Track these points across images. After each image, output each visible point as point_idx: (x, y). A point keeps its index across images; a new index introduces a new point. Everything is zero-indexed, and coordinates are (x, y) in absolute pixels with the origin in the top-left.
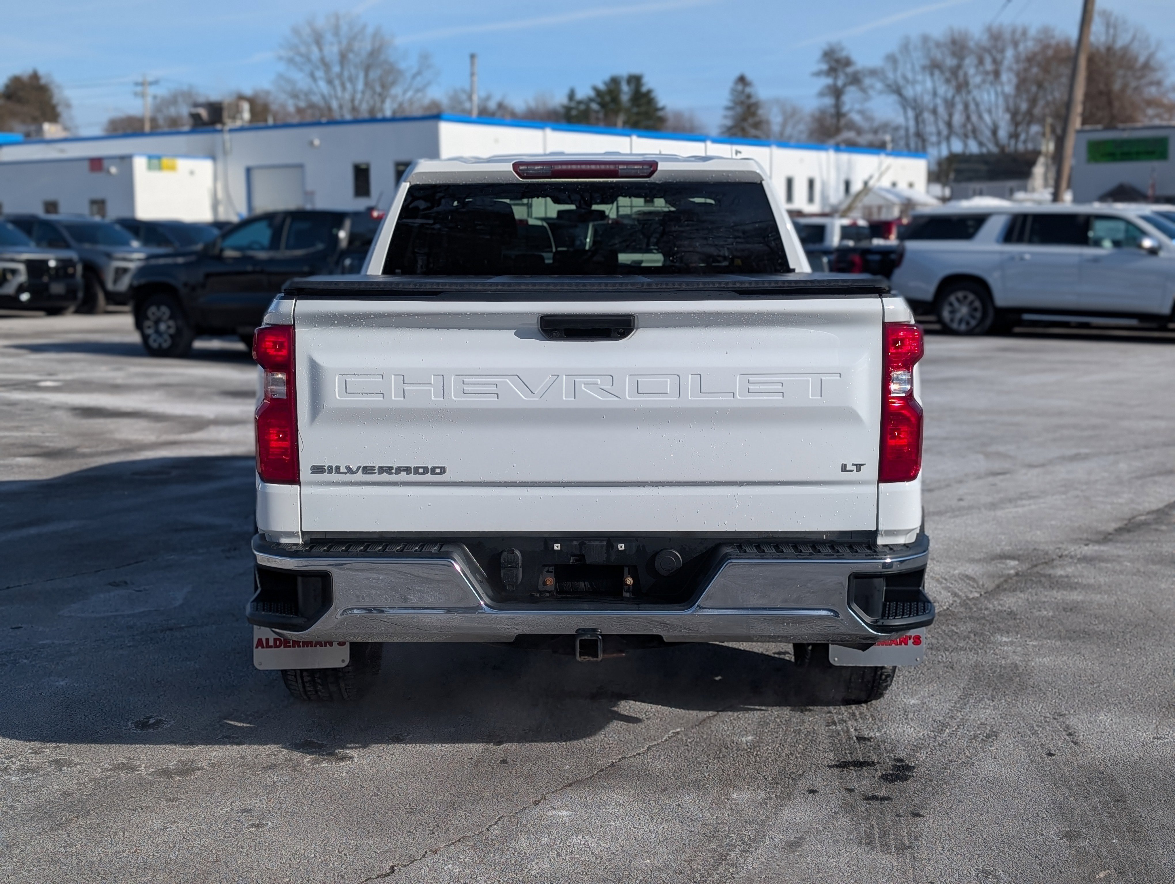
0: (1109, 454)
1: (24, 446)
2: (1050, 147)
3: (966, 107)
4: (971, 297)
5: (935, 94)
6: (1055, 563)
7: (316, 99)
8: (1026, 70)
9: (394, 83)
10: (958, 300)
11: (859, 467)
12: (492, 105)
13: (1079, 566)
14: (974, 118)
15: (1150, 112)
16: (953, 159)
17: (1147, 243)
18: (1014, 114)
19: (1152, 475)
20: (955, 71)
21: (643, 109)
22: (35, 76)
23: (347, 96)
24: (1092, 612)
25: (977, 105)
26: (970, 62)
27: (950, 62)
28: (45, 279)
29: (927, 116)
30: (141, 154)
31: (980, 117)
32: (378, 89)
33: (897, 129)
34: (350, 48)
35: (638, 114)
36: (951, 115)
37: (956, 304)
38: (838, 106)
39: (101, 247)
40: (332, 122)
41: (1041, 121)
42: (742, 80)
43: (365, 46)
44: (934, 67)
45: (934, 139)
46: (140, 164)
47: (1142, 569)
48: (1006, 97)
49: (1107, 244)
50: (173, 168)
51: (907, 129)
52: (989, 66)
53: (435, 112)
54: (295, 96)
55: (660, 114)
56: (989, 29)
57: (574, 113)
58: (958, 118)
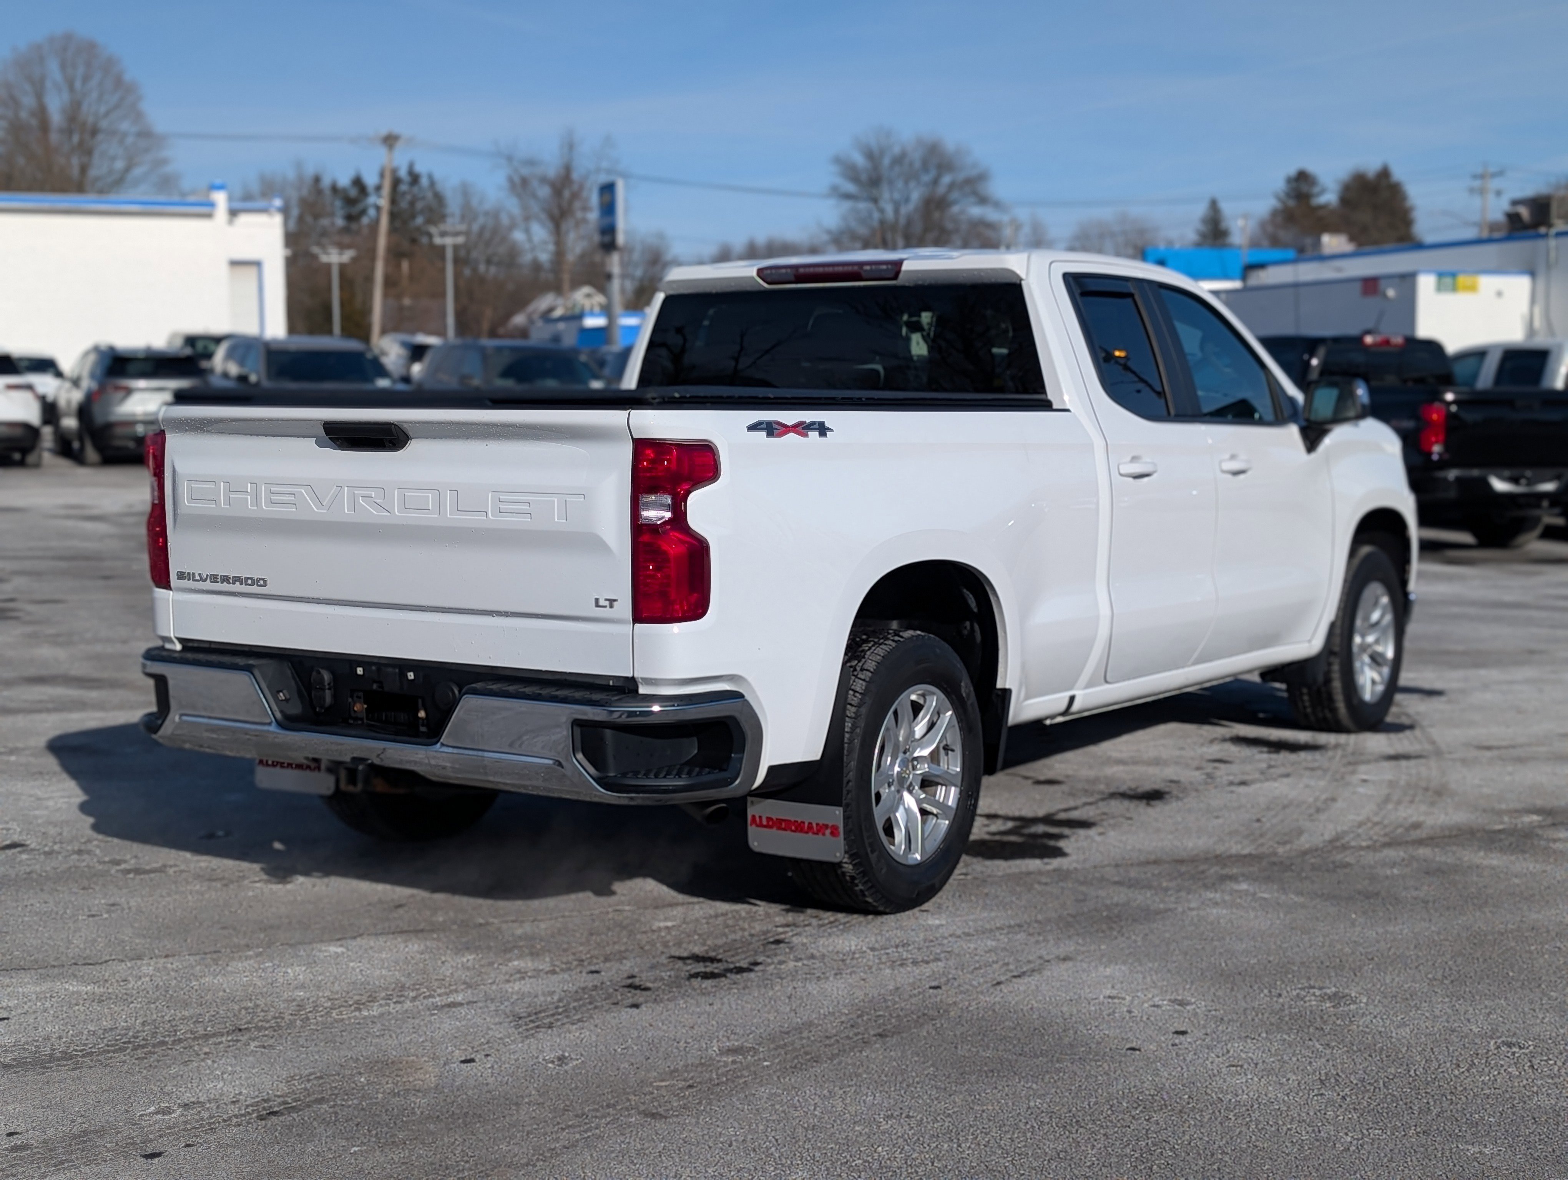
11: (612, 602)
22: (1385, 174)
30: (1428, 271)
46: (1426, 283)
50: (1473, 288)
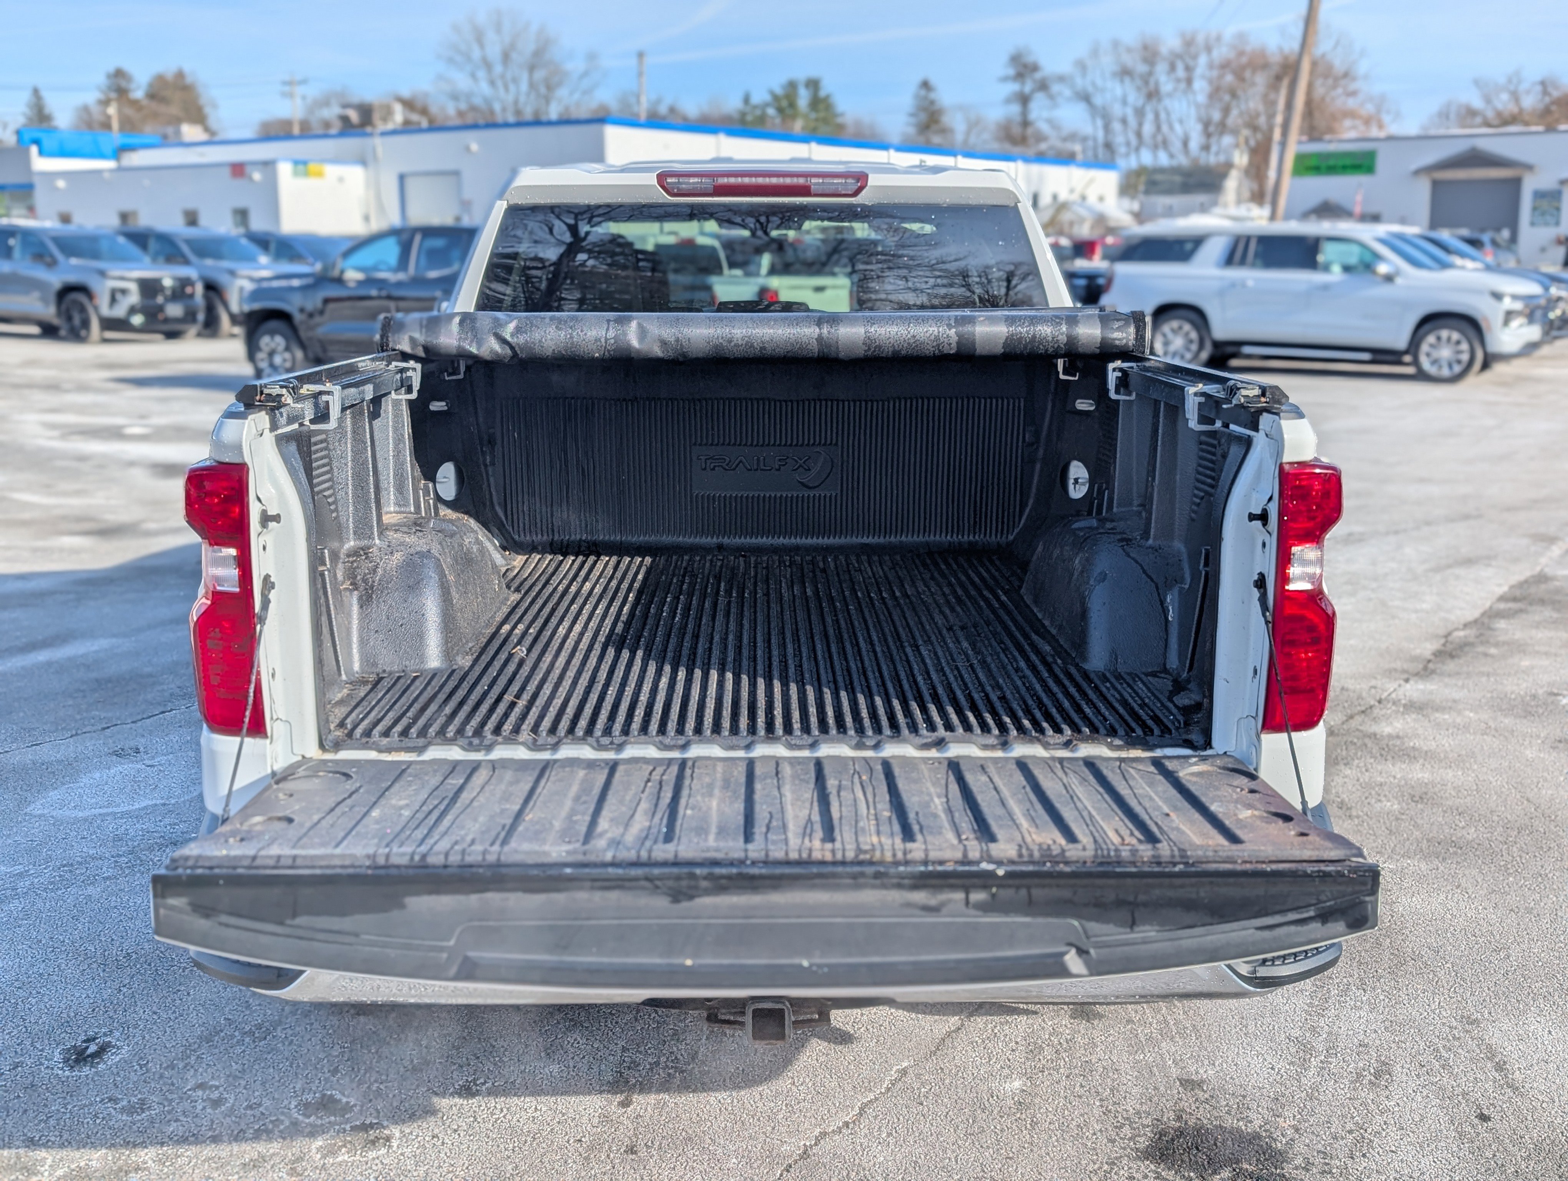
0: (1387, 533)
1: (79, 519)
2: (1241, 159)
3: (1157, 116)
4: (1187, 327)
5: (1124, 102)
6: (1376, 711)
7: (477, 101)
8: (1221, 77)
9: (560, 84)
10: (1173, 331)
12: (663, 110)
13: (1409, 719)
14: (1165, 128)
15: (1348, 123)
16: (1142, 171)
17: (1383, 268)
18: (1207, 124)
19: (1449, 566)
20: (1146, 79)
21: (822, 114)
22: (180, 75)
23: (510, 98)
24: (1450, 803)
25: (1168, 114)
26: (1161, 69)
27: (1142, 68)
28: (160, 299)
29: (1117, 126)
30: (286, 159)
31: (1171, 127)
32: (543, 90)
33: (1084, 139)
34: (512, 46)
35: (817, 120)
36: (1140, 125)
37: (1170, 335)
38: (1025, 113)
39: (226, 264)
40: (492, 125)
41: (1235, 132)
42: (926, 85)
43: (528, 47)
44: (1125, 73)
45: (1123, 150)
46: (285, 169)
47: (1492, 724)
48: (1198, 106)
49: (1336, 269)
50: (320, 174)
51: (1095, 139)
52: (1181, 72)
53: (600, 115)
54: (455, 97)
55: (840, 120)
56: (1183, 35)
57: (749, 118)
58: (1148, 128)
